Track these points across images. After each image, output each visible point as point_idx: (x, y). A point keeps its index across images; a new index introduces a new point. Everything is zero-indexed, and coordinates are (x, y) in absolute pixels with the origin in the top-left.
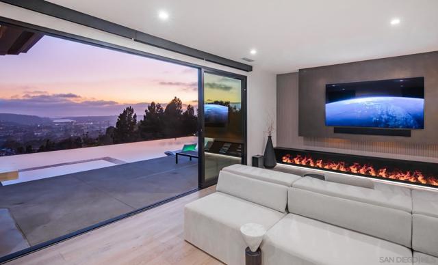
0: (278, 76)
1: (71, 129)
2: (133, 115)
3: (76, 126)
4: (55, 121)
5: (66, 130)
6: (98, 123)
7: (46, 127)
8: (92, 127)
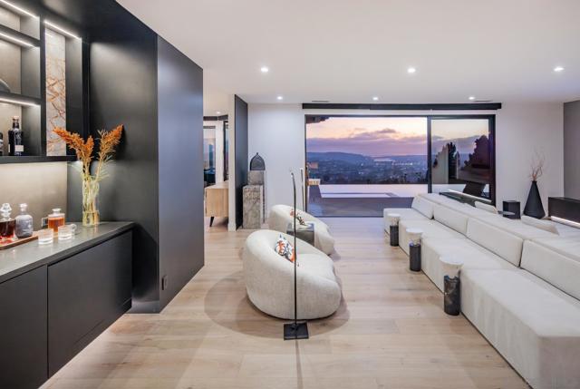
0: (565, 104)
1: (390, 170)
2: (455, 153)
3: (395, 166)
4: (376, 160)
5: (385, 171)
6: (419, 164)
7: (368, 167)
8: (412, 168)
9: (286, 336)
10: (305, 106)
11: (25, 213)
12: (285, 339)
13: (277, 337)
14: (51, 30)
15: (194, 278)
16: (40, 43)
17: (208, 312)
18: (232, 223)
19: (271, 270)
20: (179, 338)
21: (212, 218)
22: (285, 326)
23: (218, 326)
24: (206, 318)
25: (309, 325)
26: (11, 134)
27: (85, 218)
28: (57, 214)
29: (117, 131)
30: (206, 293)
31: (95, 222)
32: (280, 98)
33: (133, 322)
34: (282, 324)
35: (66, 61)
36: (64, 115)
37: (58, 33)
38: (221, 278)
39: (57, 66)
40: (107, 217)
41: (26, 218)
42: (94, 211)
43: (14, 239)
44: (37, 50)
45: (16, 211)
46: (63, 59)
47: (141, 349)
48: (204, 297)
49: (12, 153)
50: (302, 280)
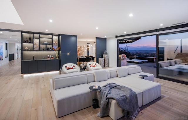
10: (116, 37)
14: (54, 36)
16: (52, 38)
32: (105, 36)
49: (50, 50)
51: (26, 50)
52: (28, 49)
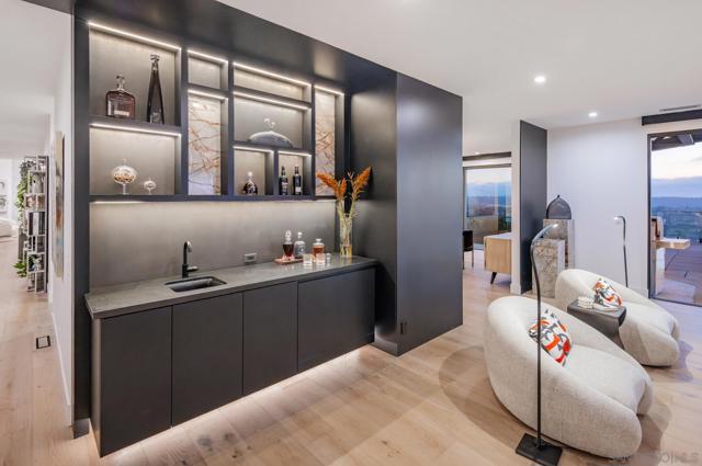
9: (521, 450)
10: (646, 120)
11: (301, 240)
12: (517, 452)
13: (508, 444)
14: (321, 91)
15: (445, 335)
16: (312, 105)
17: (442, 376)
18: (516, 284)
19: (509, 351)
20: (400, 388)
21: (494, 274)
22: (526, 435)
23: (443, 395)
24: (436, 381)
25: (566, 453)
26: (294, 178)
27: (342, 250)
28: (318, 244)
29: (366, 172)
30: (450, 354)
31: (349, 255)
32: (593, 115)
33: (373, 357)
34: (524, 431)
35: (336, 116)
36: (333, 162)
37: (329, 94)
38: (474, 344)
39: (328, 122)
40: (359, 252)
41: (300, 243)
42: (348, 245)
43: (292, 258)
44: (310, 110)
45: (294, 238)
46: (333, 114)
47: (368, 383)
48: (445, 358)
49: (294, 193)
50: (554, 381)
51: (117, 193)
52: (141, 178)
